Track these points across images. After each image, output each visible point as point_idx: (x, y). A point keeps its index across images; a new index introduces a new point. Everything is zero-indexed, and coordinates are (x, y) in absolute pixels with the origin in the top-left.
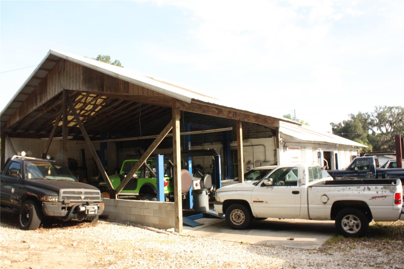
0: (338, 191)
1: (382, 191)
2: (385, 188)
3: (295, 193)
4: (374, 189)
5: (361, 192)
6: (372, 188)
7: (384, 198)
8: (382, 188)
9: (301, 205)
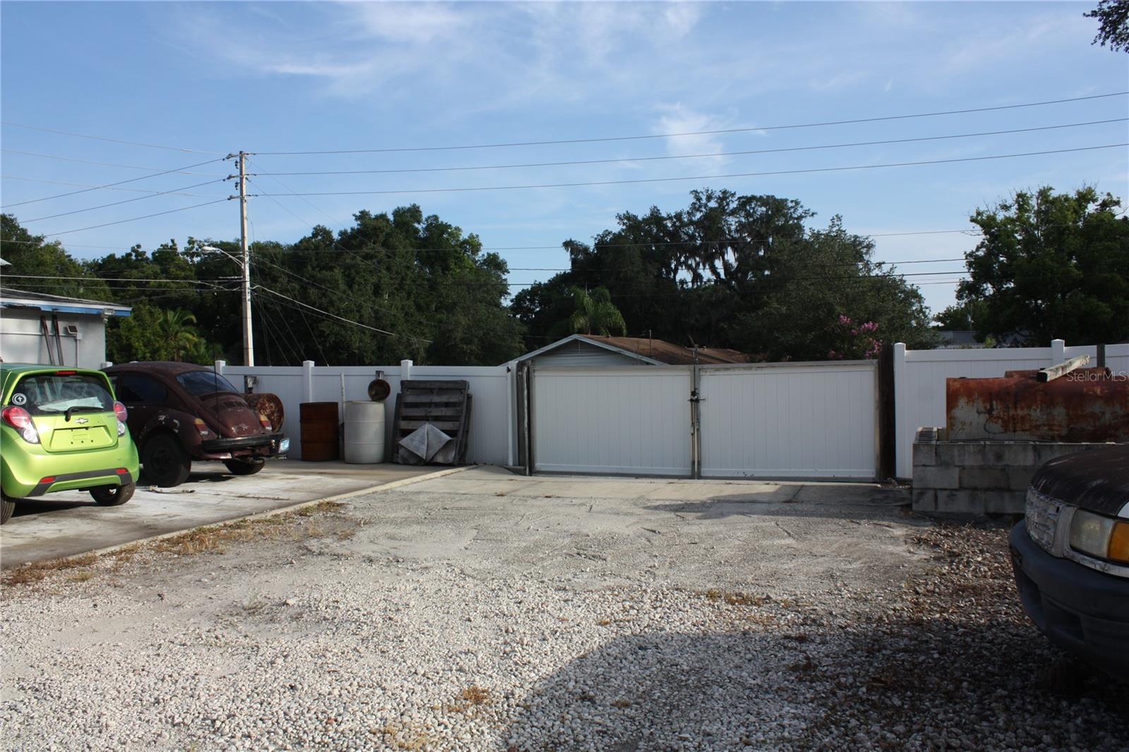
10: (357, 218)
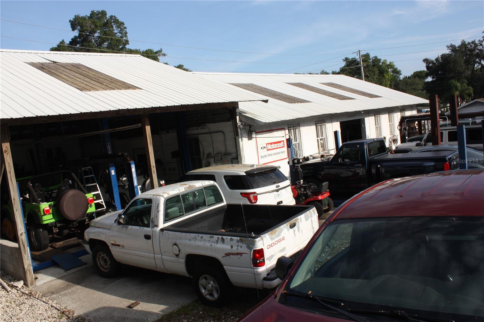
0: (190, 240)
1: (238, 246)
2: (241, 241)
3: (148, 237)
4: (229, 240)
5: (213, 245)
6: (226, 238)
7: (239, 256)
8: (238, 241)
9: (155, 255)
10: (344, 60)
